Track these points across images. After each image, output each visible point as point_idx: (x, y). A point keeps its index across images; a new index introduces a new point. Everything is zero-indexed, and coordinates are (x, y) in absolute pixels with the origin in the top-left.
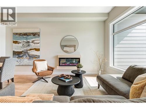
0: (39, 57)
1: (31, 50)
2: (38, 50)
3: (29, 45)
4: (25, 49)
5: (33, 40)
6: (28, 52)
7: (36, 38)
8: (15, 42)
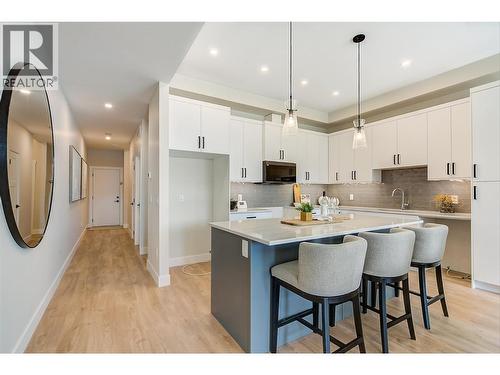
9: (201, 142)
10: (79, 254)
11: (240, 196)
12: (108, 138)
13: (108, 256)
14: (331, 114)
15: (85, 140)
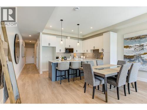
3: (143, 49)
4: (138, 53)
6: (142, 56)
8: (126, 47)
9: (49, 44)
10: (24, 69)
11: (60, 56)
12: (30, 41)
13: (30, 69)
14: (83, 36)
15: (25, 42)
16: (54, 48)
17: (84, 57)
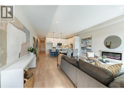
0: (91, 50)
1: (87, 46)
2: (90, 46)
3: (87, 44)
4: (85, 46)
5: (88, 41)
6: (87, 47)
7: (90, 40)
8: (82, 43)
14: (67, 37)
16: (52, 43)
17: (68, 48)
